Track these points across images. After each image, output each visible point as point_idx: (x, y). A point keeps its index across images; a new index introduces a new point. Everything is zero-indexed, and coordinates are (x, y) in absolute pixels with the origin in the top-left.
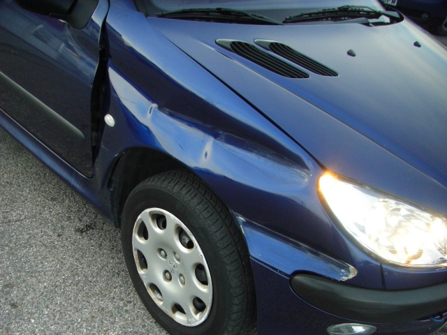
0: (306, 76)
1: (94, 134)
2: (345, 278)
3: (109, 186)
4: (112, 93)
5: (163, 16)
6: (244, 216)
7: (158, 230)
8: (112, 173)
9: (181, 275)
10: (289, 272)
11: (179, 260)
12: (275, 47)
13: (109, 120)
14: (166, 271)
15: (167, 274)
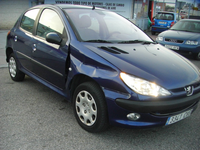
0: (120, 53)
1: (66, 75)
2: (128, 98)
3: (70, 89)
4: (71, 62)
5: (84, 42)
6: (104, 87)
7: (83, 98)
8: (70, 85)
9: (89, 110)
10: (115, 99)
11: (88, 105)
12: (113, 48)
13: (70, 69)
14: (85, 110)
15: (85, 111)
